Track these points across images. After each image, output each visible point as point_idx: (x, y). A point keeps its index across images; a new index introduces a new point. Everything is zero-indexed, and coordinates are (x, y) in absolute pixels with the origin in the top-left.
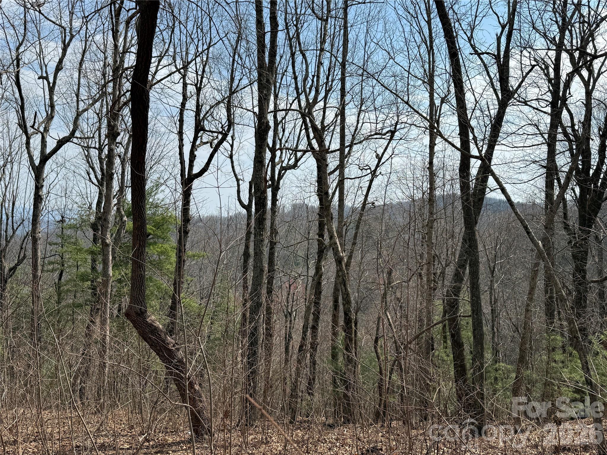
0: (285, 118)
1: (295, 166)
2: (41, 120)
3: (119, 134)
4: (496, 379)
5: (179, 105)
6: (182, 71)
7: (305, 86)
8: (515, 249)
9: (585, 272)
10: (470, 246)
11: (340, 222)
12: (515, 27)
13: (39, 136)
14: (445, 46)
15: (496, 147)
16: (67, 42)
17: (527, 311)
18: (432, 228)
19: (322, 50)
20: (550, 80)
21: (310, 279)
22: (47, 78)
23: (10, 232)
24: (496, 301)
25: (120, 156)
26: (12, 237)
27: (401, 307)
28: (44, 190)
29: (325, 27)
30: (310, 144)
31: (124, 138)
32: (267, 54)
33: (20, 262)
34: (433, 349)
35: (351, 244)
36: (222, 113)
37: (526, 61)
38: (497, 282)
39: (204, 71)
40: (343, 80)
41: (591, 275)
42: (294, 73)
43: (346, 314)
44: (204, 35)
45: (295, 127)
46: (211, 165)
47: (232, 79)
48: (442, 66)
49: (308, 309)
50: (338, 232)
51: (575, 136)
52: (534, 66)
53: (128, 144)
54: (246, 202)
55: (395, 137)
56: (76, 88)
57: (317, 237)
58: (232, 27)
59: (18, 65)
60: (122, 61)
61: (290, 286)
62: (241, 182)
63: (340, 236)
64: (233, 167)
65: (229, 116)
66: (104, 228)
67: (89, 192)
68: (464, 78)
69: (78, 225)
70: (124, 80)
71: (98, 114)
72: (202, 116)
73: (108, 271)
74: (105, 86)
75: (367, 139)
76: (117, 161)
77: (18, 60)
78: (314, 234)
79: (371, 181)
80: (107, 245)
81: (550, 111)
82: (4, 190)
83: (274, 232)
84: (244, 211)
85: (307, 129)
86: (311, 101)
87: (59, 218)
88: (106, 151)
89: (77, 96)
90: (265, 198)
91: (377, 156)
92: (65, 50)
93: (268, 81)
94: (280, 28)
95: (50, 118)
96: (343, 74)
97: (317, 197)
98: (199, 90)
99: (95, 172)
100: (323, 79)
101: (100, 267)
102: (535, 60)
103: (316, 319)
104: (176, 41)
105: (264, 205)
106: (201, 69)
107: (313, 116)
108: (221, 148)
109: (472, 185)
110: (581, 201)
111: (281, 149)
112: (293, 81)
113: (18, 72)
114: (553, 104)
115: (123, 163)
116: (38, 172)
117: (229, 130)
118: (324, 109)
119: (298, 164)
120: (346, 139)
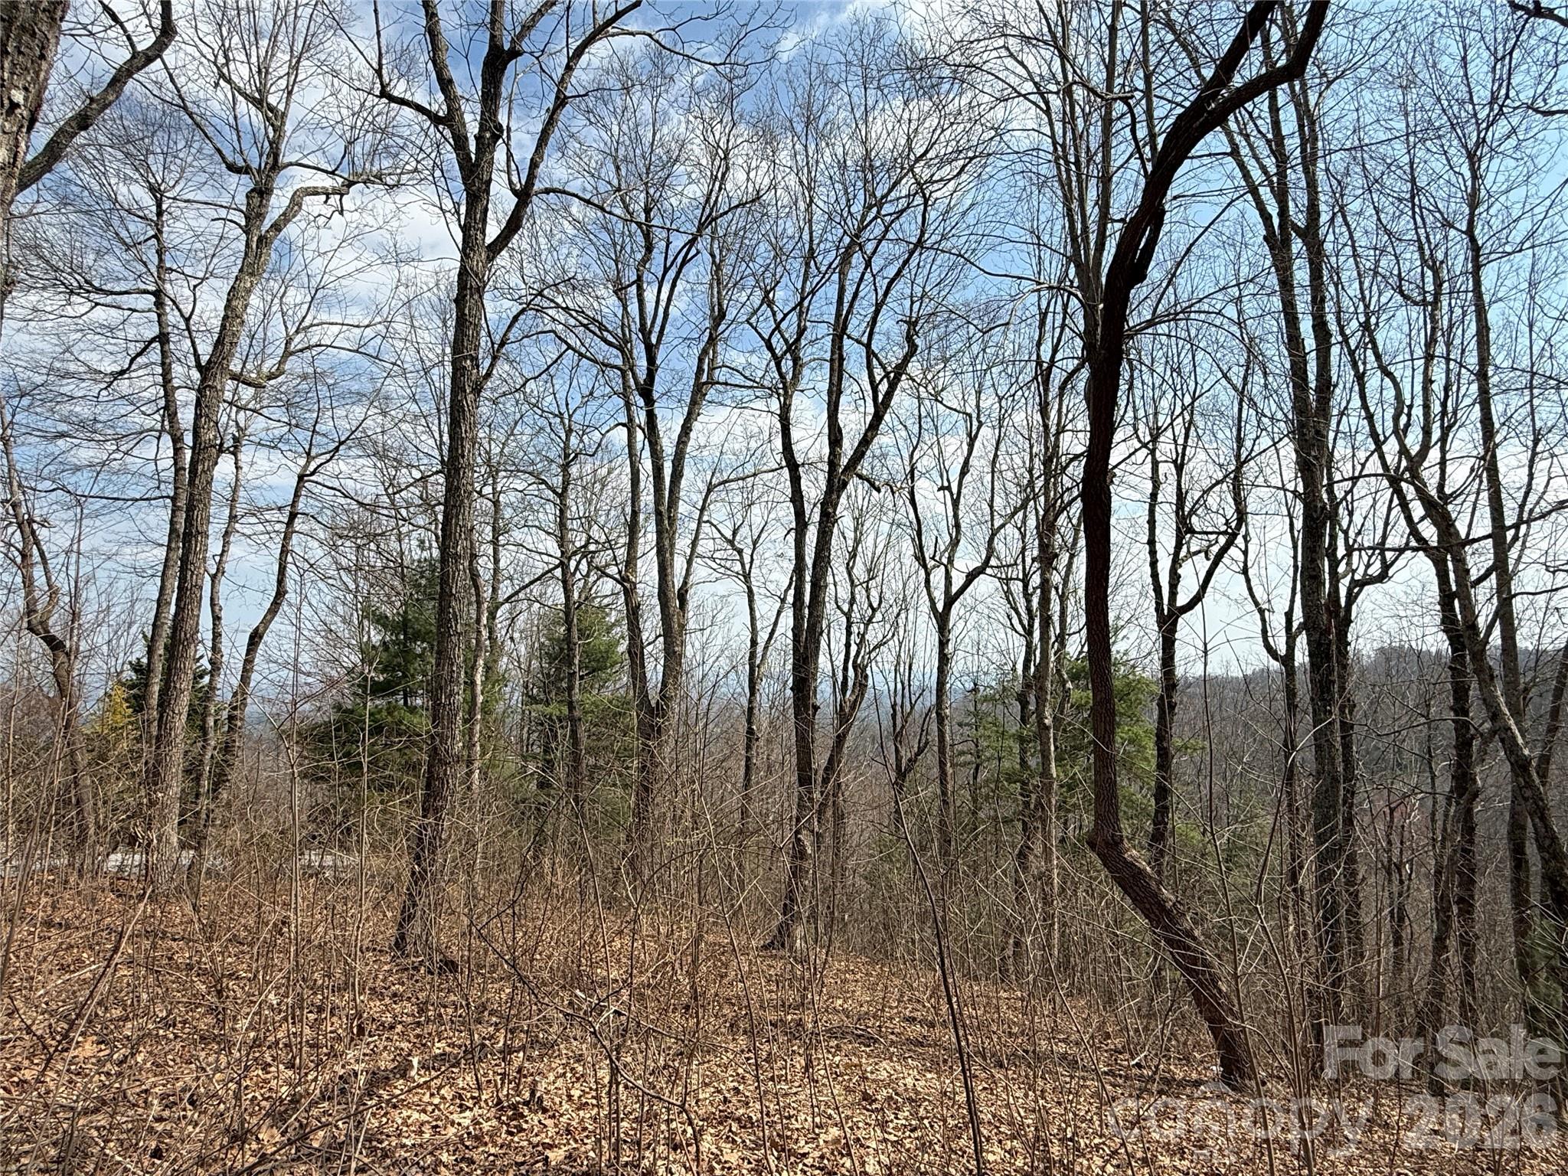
0: (1351, 491)
1: (1383, 577)
2: (943, 548)
3: (1056, 556)
5: (1146, 498)
6: (1150, 444)
16: (973, 434)
19: (1429, 357)
21: (1442, 801)
22: (949, 488)
25: (1057, 589)
26: (908, 714)
28: (951, 646)
30: (1414, 532)
33: (920, 751)
39: (1187, 438)
40: (1484, 400)
45: (1375, 504)
46: (1209, 589)
56: (988, 496)
57: (1450, 714)
60: (1057, 446)
61: (1392, 811)
62: (1267, 613)
64: (1250, 589)
65: (1238, 503)
66: (1041, 702)
67: (1011, 646)
69: (997, 697)
73: (1049, 768)
80: (1047, 728)
85: (1404, 505)
86: (1414, 453)
87: (970, 686)
88: (1036, 580)
89: (991, 506)
92: (971, 446)
93: (1318, 433)
94: (1333, 340)
95: (955, 543)
96: (1482, 390)
98: (1179, 468)
99: (1019, 615)
100: (1436, 408)
101: (1033, 762)
105: (1329, 658)
108: (1226, 560)
112: (1364, 422)
115: (1063, 598)
116: (942, 621)
117: (1239, 526)
118: (1443, 463)
119: (1390, 573)
120: (1507, 512)
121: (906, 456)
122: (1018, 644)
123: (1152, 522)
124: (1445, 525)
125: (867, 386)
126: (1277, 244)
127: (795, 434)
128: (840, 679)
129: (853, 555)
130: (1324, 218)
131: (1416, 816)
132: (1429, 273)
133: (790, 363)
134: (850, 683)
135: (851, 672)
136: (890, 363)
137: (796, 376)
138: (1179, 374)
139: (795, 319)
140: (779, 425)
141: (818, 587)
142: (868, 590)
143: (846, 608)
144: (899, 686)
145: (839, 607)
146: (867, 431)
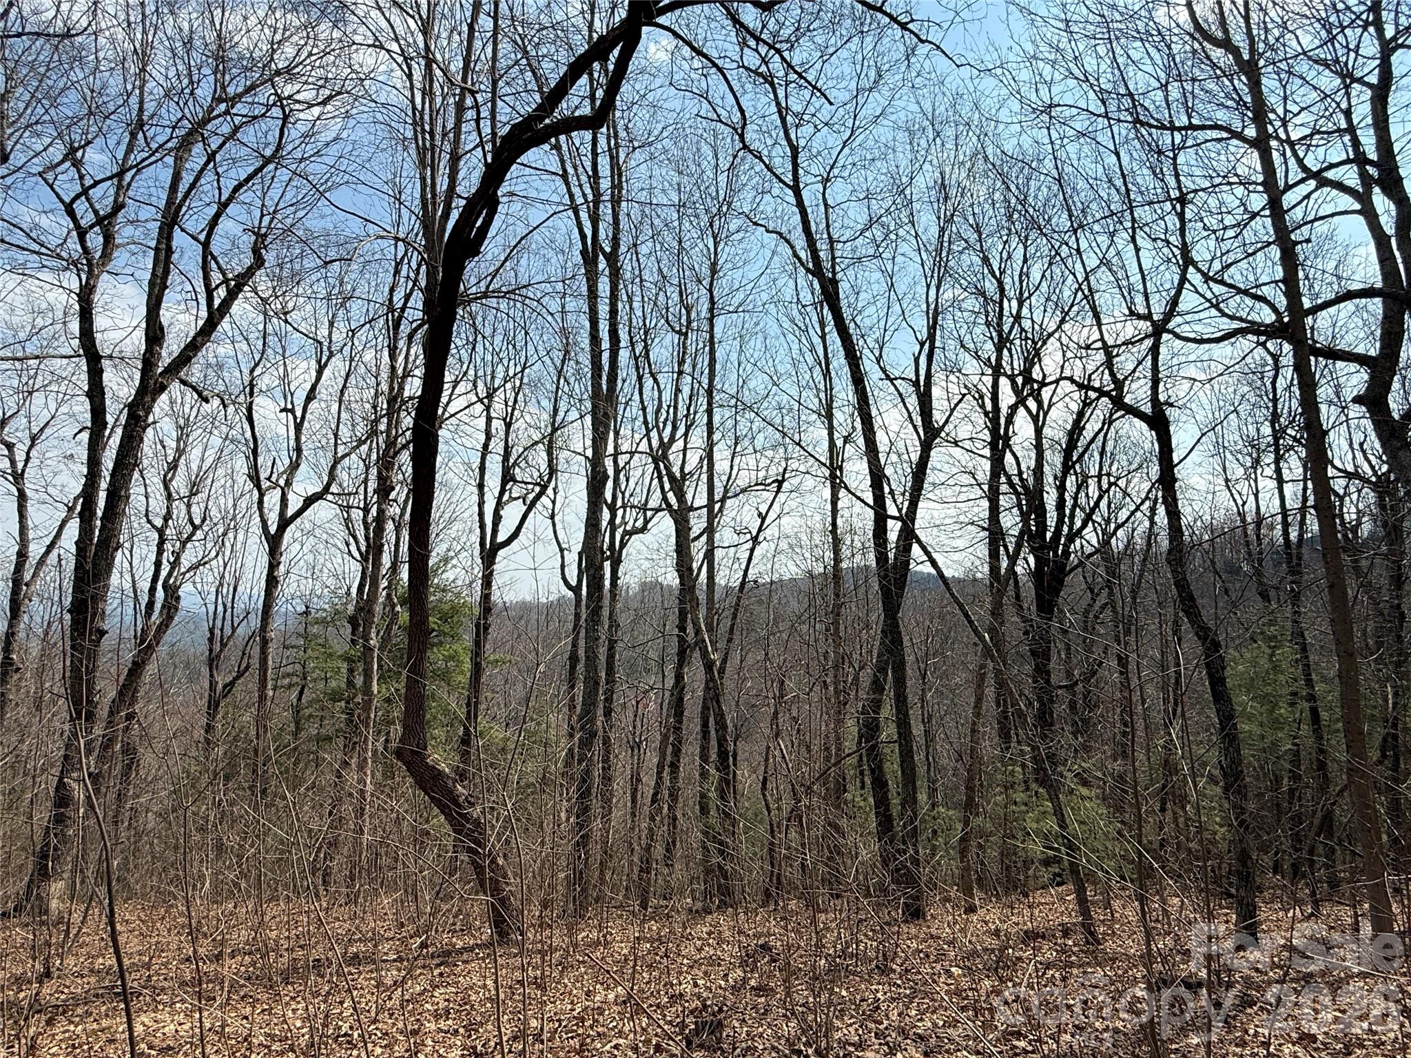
0: (628, 463)
1: (644, 529)
2: (281, 469)
3: (393, 489)
4: (935, 832)
5: (480, 447)
6: (486, 401)
7: (657, 422)
8: (953, 643)
9: (1048, 673)
10: (892, 642)
11: (709, 609)
12: (938, 344)
13: (278, 492)
14: (846, 369)
15: (920, 504)
16: (323, 361)
17: (973, 731)
18: (838, 615)
19: (680, 373)
20: (986, 414)
21: (667, 694)
22: (292, 411)
23: (228, 630)
24: (930, 717)
25: (393, 520)
26: (229, 638)
27: (798, 731)
28: (282, 569)
29: (684, 343)
30: (665, 499)
31: (400, 493)
32: (604, 378)
33: (240, 674)
34: (845, 791)
35: (725, 640)
36: (540, 457)
37: (954, 389)
38: (930, 690)
39: (516, 401)
40: (710, 412)
41: (1058, 678)
42: (642, 402)
43: (720, 745)
44: (517, 352)
45: (643, 474)
46: (523, 530)
47: (556, 411)
48: (842, 395)
49: (665, 737)
50: (706, 625)
51: (1024, 487)
52: (964, 395)
53: (406, 502)
54: (574, 583)
55: (783, 489)
56: (334, 424)
57: (676, 631)
58: (557, 343)
59: (251, 394)
60: (401, 388)
61: (638, 703)
62: (566, 553)
63: (710, 629)
64: (555, 532)
65: (550, 461)
66: (368, 623)
67: (347, 571)
68: (874, 412)
69: (329, 619)
70: (403, 414)
71: (364, 461)
72: (512, 461)
73: (371, 686)
74: (376, 421)
75: (743, 491)
76: (390, 526)
77: (252, 386)
78: (671, 627)
79: (752, 550)
80: (371, 650)
81: (988, 455)
82: (221, 569)
83: (614, 625)
84: (570, 594)
85: (660, 478)
86: (666, 440)
87: (301, 608)
88: (374, 511)
89: (336, 435)
90: (602, 577)
91: (760, 515)
92: (320, 372)
93: (606, 415)
94: (623, 344)
95: (294, 467)
96: (710, 404)
97: (676, 574)
98: (508, 425)
99: (357, 542)
100: (682, 411)
101: (359, 681)
102: (966, 387)
103: (677, 752)
104: (478, 360)
105: (600, 587)
106: (512, 399)
107: (668, 461)
108: (538, 505)
109: (891, 555)
110: (1037, 575)
111: (624, 506)
112: (641, 412)
113: (251, 403)
114: (993, 445)
115: (398, 529)
116: (274, 543)
117: (549, 480)
118: (685, 450)
119: (649, 526)
120: (716, 491)
121: (246, 371)
122: (355, 568)
123: (482, 468)
124: (681, 496)
125: (201, 288)
126: (589, 259)
127: (100, 322)
128: (144, 599)
129: (173, 466)
130: (623, 249)
131: (652, 706)
132: (683, 311)
133: (101, 239)
134: (158, 606)
135: (160, 594)
136: (233, 270)
137: (106, 255)
138: (514, 346)
139: (112, 191)
140: (77, 307)
141: (117, 496)
142: (189, 506)
143: (159, 522)
144: (220, 608)
145: (149, 522)
146: (198, 335)
